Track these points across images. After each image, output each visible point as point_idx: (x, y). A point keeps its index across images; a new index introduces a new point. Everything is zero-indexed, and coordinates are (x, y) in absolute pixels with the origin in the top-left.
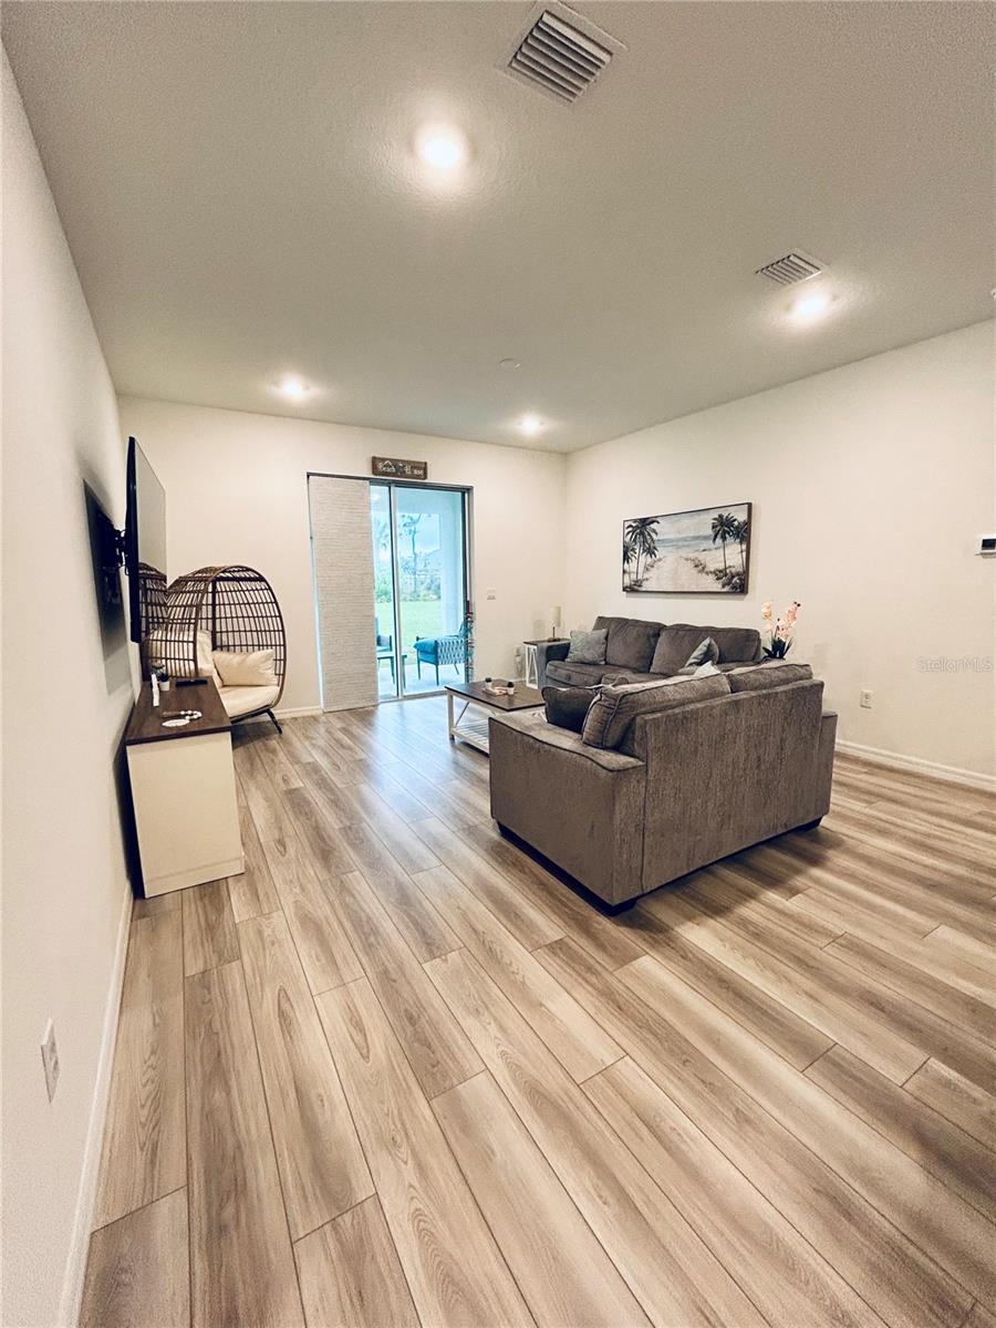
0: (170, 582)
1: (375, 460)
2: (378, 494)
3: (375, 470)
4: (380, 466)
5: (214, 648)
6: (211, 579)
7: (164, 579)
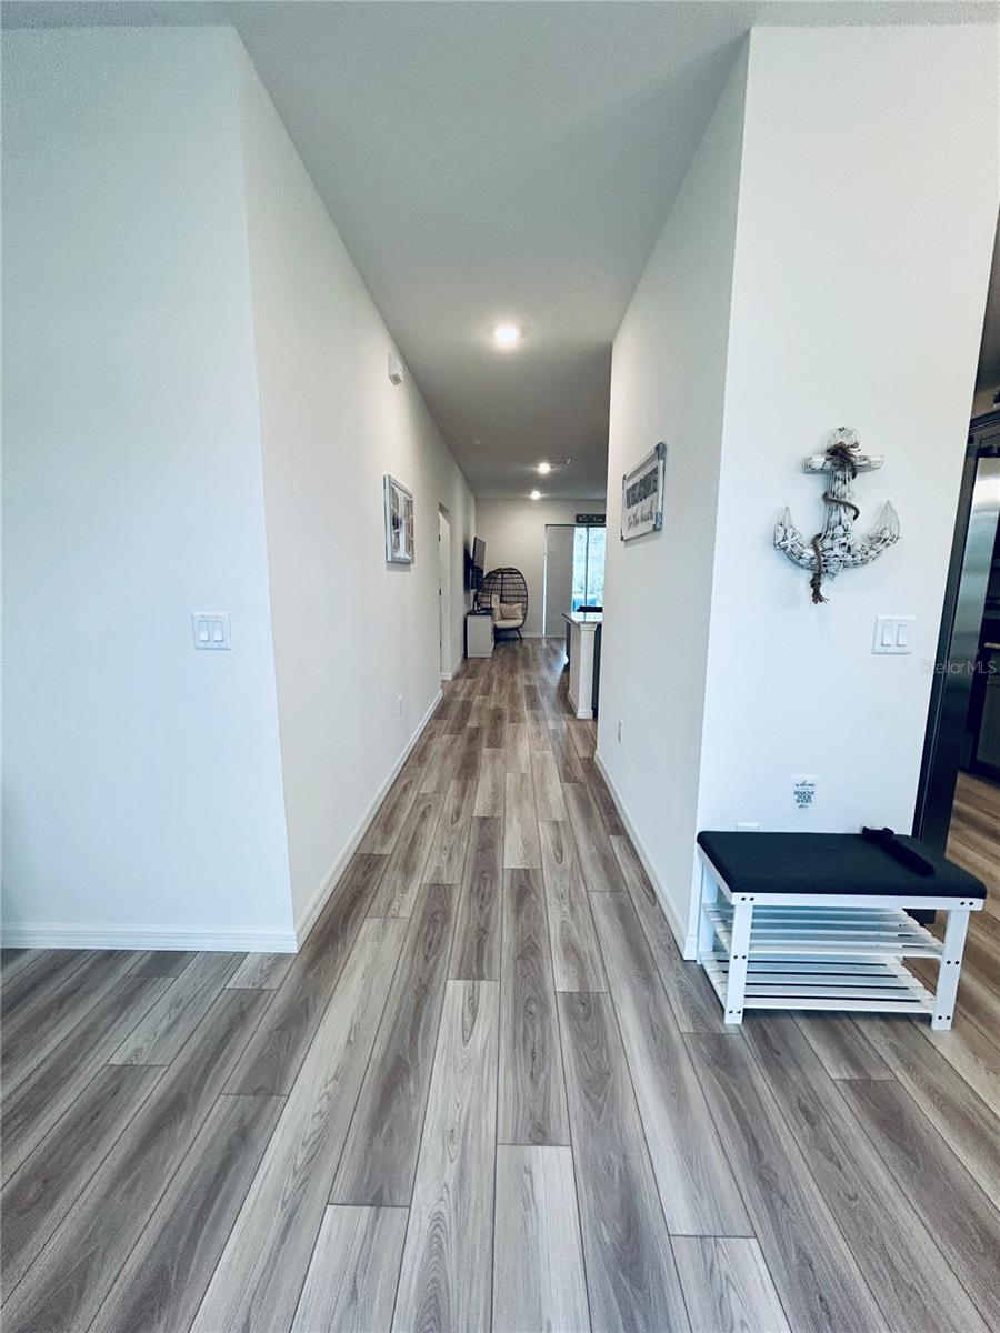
0: (485, 574)
1: (578, 516)
2: (580, 531)
3: (578, 521)
4: (581, 519)
5: (501, 602)
6: (501, 571)
7: (482, 572)
